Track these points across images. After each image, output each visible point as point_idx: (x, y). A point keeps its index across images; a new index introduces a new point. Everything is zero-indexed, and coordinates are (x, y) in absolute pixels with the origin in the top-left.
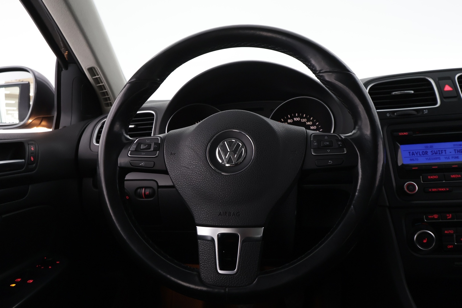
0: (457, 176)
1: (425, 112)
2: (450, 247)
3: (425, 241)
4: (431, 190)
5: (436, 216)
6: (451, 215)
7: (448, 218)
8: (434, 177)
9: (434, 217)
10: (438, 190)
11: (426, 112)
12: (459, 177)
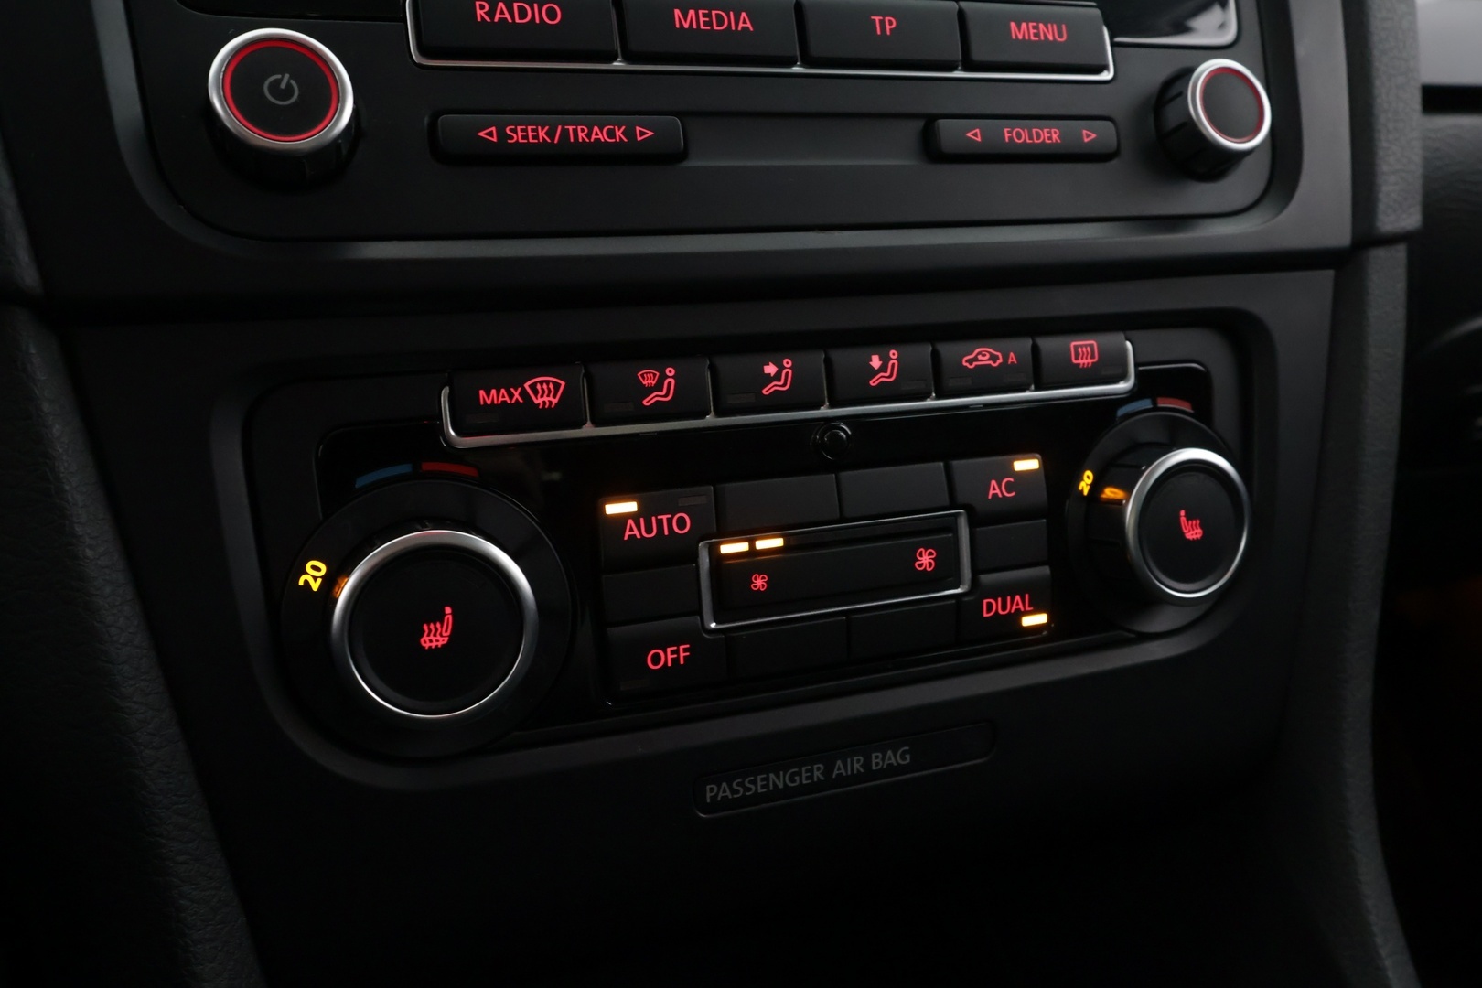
0: (720, 19)
2: (667, 657)
3: (435, 637)
4: (502, 135)
5: (545, 392)
6: (670, 371)
7: (646, 402)
8: (523, 13)
9: (524, 394)
10: (565, 133)
12: (740, 29)
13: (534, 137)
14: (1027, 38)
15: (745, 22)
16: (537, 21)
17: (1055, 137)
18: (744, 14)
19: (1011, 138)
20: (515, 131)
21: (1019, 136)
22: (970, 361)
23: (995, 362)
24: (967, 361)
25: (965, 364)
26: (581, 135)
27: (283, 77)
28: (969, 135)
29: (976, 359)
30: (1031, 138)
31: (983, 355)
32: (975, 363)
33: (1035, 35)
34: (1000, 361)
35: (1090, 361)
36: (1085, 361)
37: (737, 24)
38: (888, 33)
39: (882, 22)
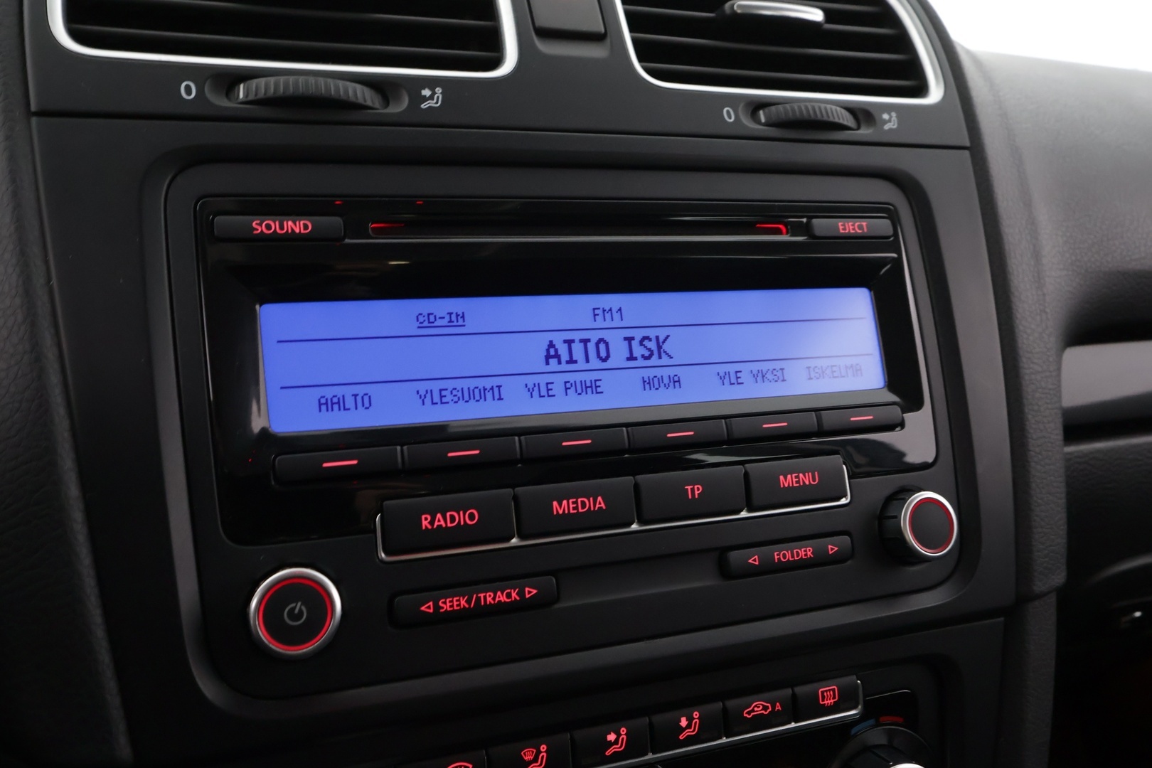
0: (583, 504)
1: (425, 99)
4: (437, 607)
6: (543, 748)
8: (453, 520)
10: (478, 599)
11: (433, 100)
12: (596, 509)
13: (457, 605)
14: (791, 485)
15: (600, 503)
16: (462, 523)
17: (809, 553)
18: (599, 498)
19: (779, 559)
20: (445, 603)
21: (784, 556)
22: (749, 713)
23: (766, 711)
24: (746, 713)
25: (745, 715)
26: (489, 599)
27: (296, 605)
28: (750, 561)
29: (753, 711)
30: (793, 557)
31: (758, 707)
32: (752, 714)
33: (797, 482)
34: (770, 710)
35: (832, 701)
36: (829, 701)
37: (595, 506)
38: (697, 497)
39: (693, 490)
